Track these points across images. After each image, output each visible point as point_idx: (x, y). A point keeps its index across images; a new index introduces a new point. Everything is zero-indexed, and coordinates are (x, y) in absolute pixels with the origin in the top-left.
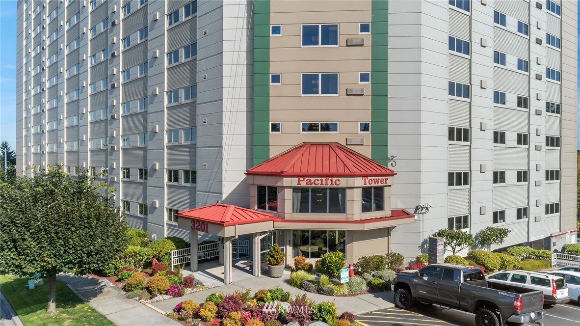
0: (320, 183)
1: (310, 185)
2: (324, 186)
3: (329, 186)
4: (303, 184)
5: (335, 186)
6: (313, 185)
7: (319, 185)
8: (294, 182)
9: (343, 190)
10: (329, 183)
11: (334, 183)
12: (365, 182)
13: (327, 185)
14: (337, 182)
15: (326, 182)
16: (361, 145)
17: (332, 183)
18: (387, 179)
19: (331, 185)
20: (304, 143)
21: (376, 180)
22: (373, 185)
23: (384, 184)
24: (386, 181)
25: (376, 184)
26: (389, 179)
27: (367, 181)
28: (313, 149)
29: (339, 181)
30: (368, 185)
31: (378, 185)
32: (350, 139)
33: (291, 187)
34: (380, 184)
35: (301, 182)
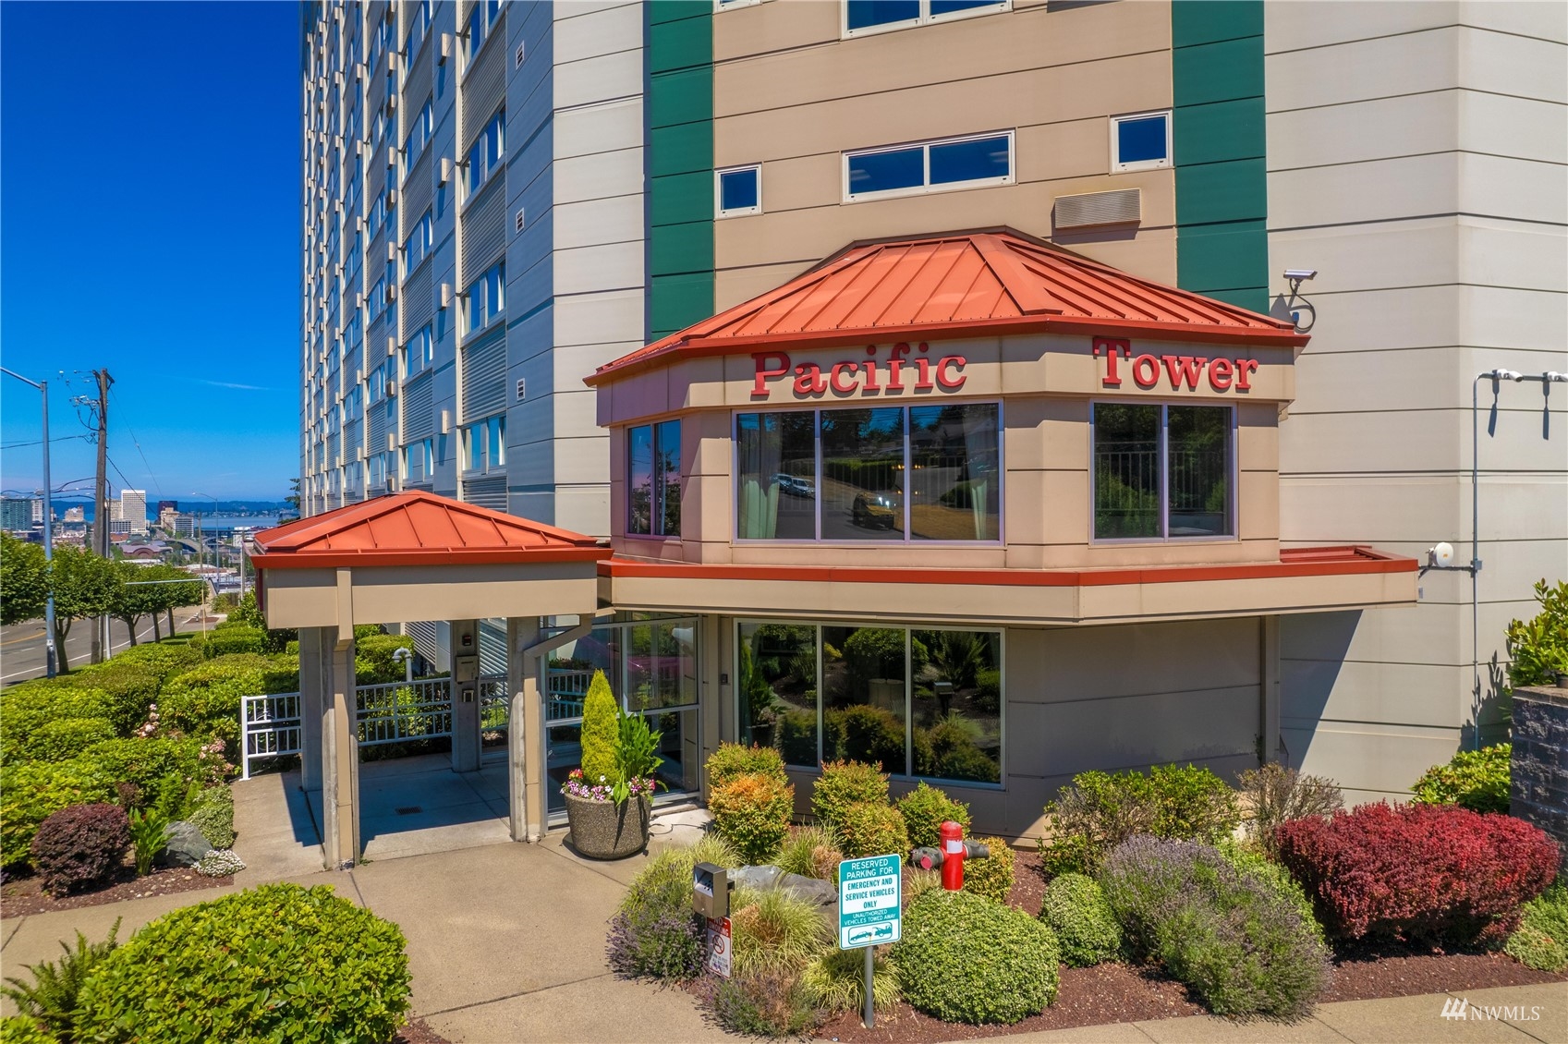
0: (863, 384)
1: (811, 399)
2: (882, 395)
3: (908, 393)
4: (782, 391)
5: (936, 392)
6: (829, 396)
7: (858, 395)
8: (739, 393)
9: (990, 411)
10: (910, 382)
11: (932, 379)
12: (1112, 368)
13: (900, 389)
14: (952, 375)
15: (894, 378)
16: (1127, 229)
17: (923, 376)
18: (1252, 369)
19: (918, 389)
20: (857, 245)
21: (1177, 368)
22: (1163, 388)
23: (1231, 393)
24: (1242, 378)
25: (1184, 390)
26: (1260, 368)
27: (1124, 367)
28: (888, 259)
29: (960, 368)
30: (1128, 387)
31: (1197, 393)
32: (1068, 205)
33: (725, 410)
34: (1204, 389)
35: (768, 386)
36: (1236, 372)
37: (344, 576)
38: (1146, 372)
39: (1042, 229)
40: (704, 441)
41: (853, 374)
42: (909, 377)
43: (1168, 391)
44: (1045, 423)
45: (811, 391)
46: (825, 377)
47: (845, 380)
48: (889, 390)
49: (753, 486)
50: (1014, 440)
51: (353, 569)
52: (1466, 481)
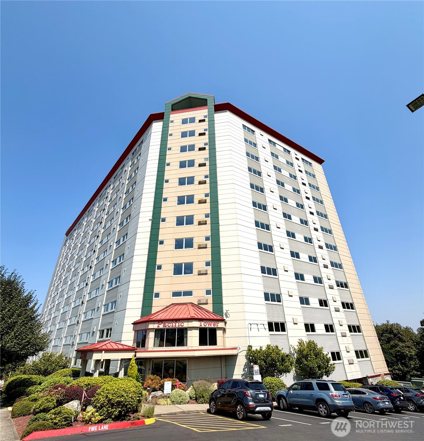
0: (172, 325)
1: (165, 327)
2: (174, 327)
3: (177, 327)
4: (161, 326)
5: (180, 327)
6: (167, 327)
7: (171, 327)
8: (155, 326)
9: (186, 329)
10: (177, 325)
11: (180, 325)
12: (201, 324)
13: (176, 326)
14: (182, 324)
15: (175, 325)
16: (207, 304)
17: (179, 324)
18: (218, 323)
19: (178, 326)
20: (173, 304)
21: (209, 323)
22: (207, 326)
23: (216, 327)
24: (217, 325)
25: (210, 326)
26: (219, 323)
27: (202, 323)
28: (176, 307)
29: (183, 323)
30: (203, 326)
31: (211, 327)
32: (199, 300)
33: (154, 329)
34: (212, 326)
35: (160, 325)
36: (216, 324)
37: (103, 352)
38: (205, 324)
39: (197, 303)
40: (150, 333)
41: (170, 324)
42: (177, 324)
43: (208, 326)
44: (193, 330)
45: (165, 326)
46: (167, 324)
47: (169, 325)
48: (175, 326)
49: (156, 338)
50: (189, 332)
51: (105, 351)
52: (248, 338)
